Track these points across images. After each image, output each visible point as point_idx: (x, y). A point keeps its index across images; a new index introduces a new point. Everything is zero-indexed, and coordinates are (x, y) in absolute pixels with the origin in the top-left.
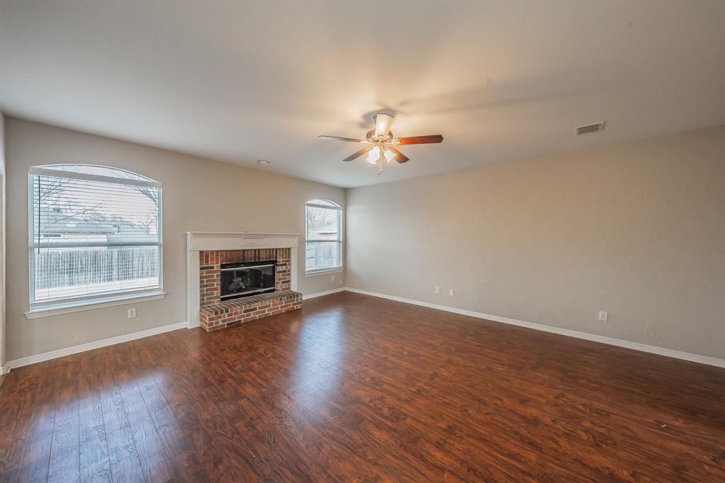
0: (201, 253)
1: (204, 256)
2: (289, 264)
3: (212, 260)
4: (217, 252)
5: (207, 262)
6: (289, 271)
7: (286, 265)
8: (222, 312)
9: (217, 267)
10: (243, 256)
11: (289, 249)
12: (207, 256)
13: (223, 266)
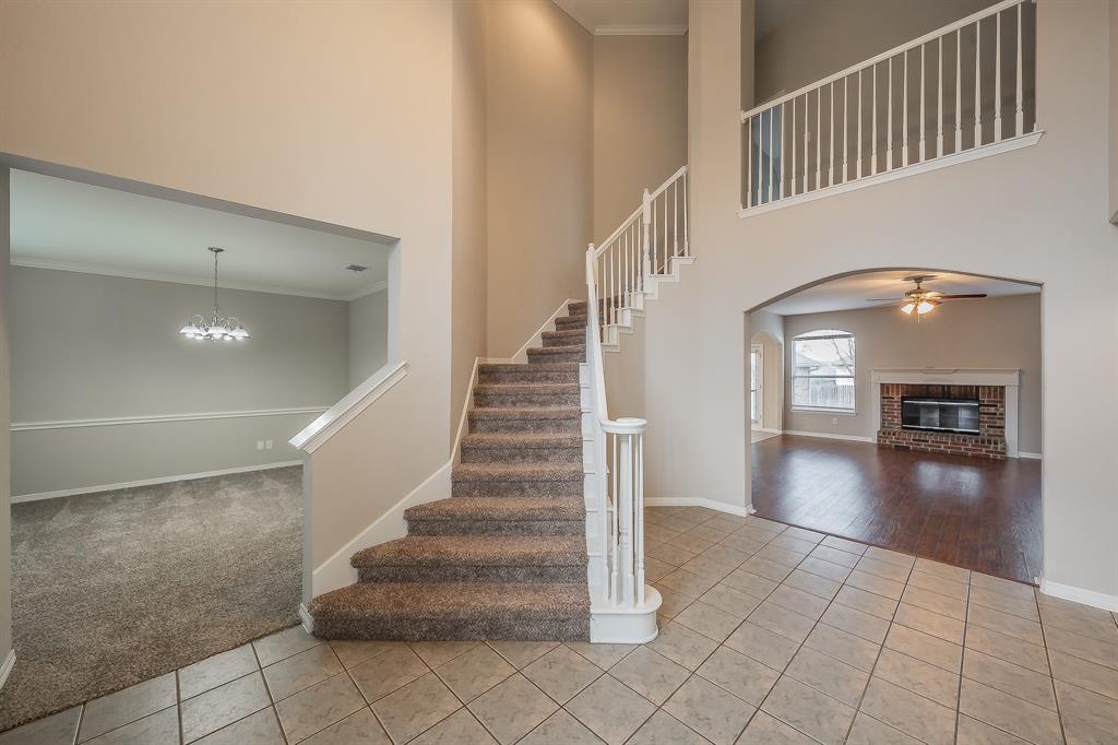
0: (882, 385)
1: (885, 388)
2: (1003, 406)
3: (893, 391)
4: (898, 385)
5: (888, 392)
6: (1001, 414)
7: (995, 406)
8: (889, 434)
9: (897, 398)
10: (928, 389)
11: (1003, 388)
12: (888, 388)
13: (903, 398)
